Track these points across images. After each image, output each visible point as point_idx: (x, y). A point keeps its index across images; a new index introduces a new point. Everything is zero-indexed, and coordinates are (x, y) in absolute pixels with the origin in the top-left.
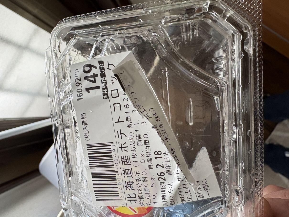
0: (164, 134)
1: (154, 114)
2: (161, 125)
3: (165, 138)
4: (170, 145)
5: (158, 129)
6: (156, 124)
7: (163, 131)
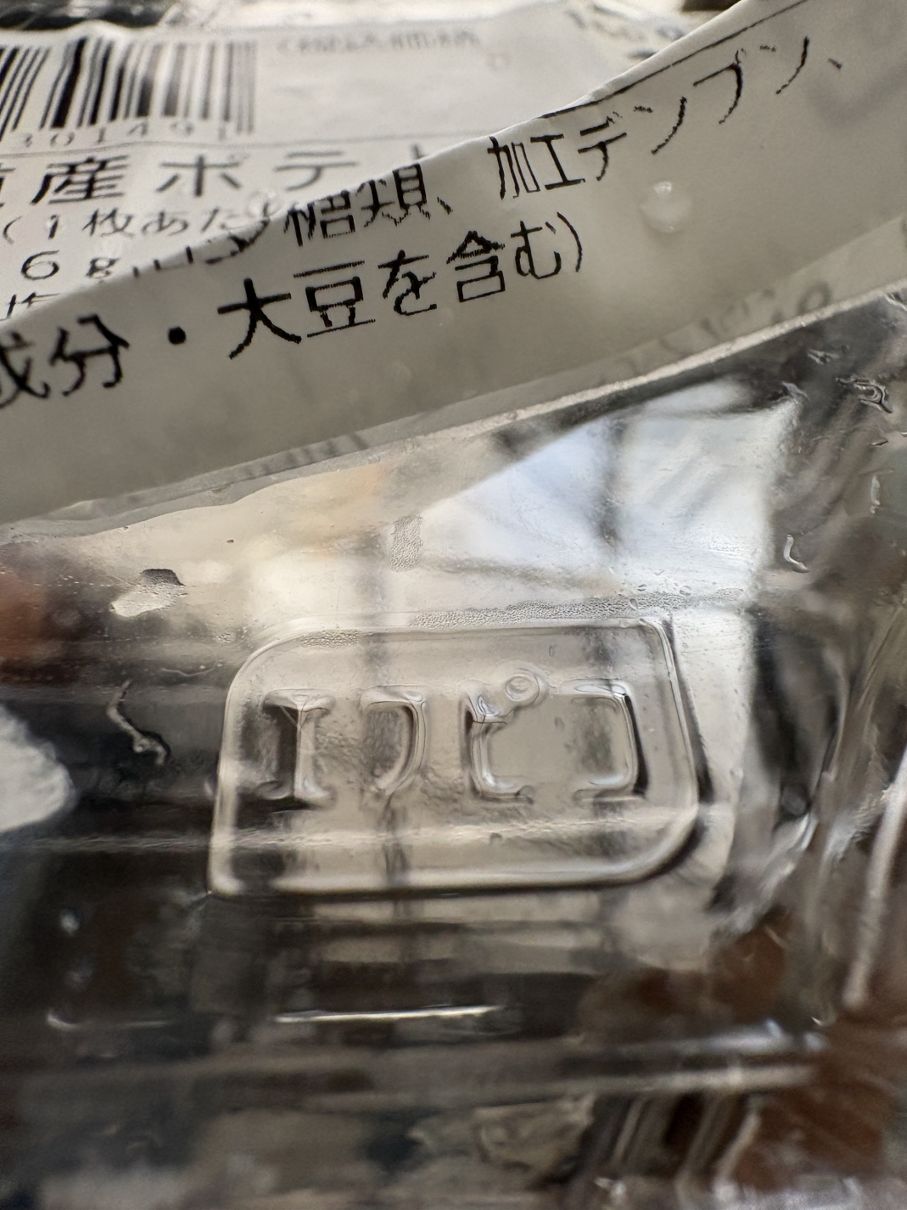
0: (311, 293)
1: (527, 249)
2: (416, 285)
3: (261, 292)
4: (177, 336)
5: (376, 207)
6: (431, 205)
7: (348, 292)
